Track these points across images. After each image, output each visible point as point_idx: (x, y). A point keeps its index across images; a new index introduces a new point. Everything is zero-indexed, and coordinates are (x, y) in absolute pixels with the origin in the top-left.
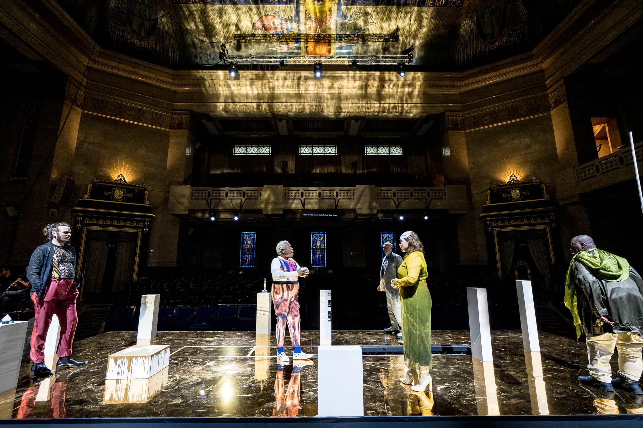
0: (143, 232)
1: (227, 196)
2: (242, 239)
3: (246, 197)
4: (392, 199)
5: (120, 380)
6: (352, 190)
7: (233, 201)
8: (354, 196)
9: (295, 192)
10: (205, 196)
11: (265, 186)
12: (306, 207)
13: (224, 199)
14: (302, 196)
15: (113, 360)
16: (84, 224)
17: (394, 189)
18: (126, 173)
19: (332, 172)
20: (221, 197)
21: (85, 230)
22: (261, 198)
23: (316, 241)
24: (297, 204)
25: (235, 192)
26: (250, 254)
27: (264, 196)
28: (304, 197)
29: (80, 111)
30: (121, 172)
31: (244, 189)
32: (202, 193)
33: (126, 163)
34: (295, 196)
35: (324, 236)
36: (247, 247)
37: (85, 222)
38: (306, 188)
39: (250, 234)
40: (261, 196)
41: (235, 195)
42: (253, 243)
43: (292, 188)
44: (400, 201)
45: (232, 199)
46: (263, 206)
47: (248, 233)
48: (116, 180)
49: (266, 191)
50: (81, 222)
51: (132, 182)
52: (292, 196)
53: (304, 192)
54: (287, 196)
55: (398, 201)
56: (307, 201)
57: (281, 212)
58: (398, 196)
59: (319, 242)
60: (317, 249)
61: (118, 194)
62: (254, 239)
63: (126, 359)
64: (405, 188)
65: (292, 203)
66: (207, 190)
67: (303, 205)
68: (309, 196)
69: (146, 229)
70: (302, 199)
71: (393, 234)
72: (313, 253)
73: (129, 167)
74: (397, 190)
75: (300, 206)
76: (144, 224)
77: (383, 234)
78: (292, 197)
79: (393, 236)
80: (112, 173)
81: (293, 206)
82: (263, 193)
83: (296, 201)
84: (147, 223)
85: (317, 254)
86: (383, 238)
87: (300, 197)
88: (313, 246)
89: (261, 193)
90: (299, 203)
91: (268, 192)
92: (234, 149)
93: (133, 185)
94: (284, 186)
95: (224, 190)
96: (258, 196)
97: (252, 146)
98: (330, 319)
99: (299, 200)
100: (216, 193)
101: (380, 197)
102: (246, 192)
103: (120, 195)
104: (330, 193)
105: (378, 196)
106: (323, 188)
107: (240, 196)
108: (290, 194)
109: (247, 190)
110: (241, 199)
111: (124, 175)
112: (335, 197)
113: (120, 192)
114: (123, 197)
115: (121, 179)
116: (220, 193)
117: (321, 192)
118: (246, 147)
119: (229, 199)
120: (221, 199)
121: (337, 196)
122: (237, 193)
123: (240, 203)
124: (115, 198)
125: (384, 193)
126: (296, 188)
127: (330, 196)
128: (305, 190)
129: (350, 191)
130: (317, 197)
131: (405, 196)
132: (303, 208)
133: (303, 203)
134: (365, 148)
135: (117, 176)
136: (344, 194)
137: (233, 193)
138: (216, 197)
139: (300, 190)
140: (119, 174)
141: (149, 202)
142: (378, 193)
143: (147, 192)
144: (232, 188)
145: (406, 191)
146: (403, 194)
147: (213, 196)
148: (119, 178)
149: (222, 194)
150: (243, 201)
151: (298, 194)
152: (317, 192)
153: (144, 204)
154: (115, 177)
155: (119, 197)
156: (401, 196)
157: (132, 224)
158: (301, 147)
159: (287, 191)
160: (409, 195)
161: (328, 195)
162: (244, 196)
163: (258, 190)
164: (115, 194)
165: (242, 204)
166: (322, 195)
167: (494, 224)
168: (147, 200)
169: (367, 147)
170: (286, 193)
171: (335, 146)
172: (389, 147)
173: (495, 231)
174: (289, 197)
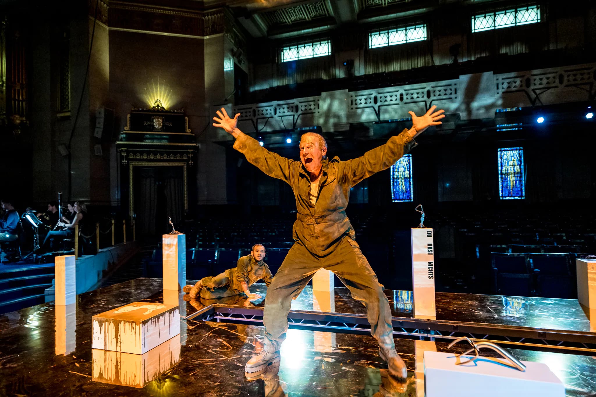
0: (188, 166)
1: (275, 113)
3: (300, 112)
4: (523, 91)
5: (108, 352)
6: (453, 85)
7: (283, 118)
8: (456, 93)
9: (365, 97)
10: (250, 116)
11: (324, 94)
12: (382, 117)
13: (272, 117)
14: (376, 102)
15: (97, 322)
16: (129, 160)
17: (527, 74)
18: (163, 98)
19: (419, 66)
20: (268, 116)
21: (131, 166)
22: (320, 110)
23: (397, 167)
24: (369, 114)
25: (285, 106)
27: (322, 108)
28: (379, 104)
29: (107, 28)
30: (157, 97)
31: (295, 101)
32: (246, 112)
33: (161, 84)
34: (366, 103)
35: (409, 160)
37: (130, 157)
38: (381, 90)
40: (319, 108)
41: (286, 110)
43: (361, 93)
44: (538, 92)
45: (281, 116)
46: (321, 121)
48: (154, 107)
49: (324, 100)
50: (127, 157)
51: (170, 108)
52: (361, 104)
53: (379, 96)
54: (354, 103)
55: (535, 93)
56: (383, 108)
57: (347, 128)
58: (535, 84)
59: (401, 169)
60: (399, 178)
61: (157, 123)
63: (112, 324)
64: (550, 70)
65: (363, 112)
66: (251, 108)
67: (378, 114)
68: (386, 101)
69: (191, 162)
70: (376, 107)
71: (520, 150)
72: (393, 185)
73: (165, 90)
74: (532, 75)
75: (373, 117)
76: (188, 157)
77: (501, 151)
78: (361, 106)
79: (519, 154)
80: (149, 99)
81: (364, 118)
82: (321, 103)
83: (367, 110)
84: (191, 155)
85: (399, 185)
86: (501, 158)
87: (373, 104)
88: (393, 174)
89: (318, 105)
90: (372, 113)
91: (328, 101)
92: (282, 53)
93: (172, 111)
94: (349, 91)
95: (272, 106)
96: (315, 109)
97: (305, 45)
98: (432, 274)
99: (372, 108)
100: (262, 111)
101: (501, 91)
102: (300, 105)
103: (159, 125)
104: (418, 93)
105: (498, 88)
106: (407, 87)
107: (292, 111)
108: (358, 101)
109: (300, 102)
110: (294, 115)
111: (161, 101)
112: (425, 98)
113: (159, 121)
114: (163, 126)
115: (158, 106)
116: (267, 110)
117: (404, 93)
118: (298, 48)
119: (279, 116)
120: (269, 118)
121: (429, 96)
122: (288, 108)
123: (292, 121)
124: (155, 128)
125: (509, 83)
126: (366, 92)
127: (418, 97)
128: (379, 93)
129: (450, 87)
130: (398, 101)
131: (548, 83)
132: (378, 120)
133: (377, 112)
134: (473, 20)
135: (154, 102)
136: (441, 93)
137: (284, 109)
138: (262, 116)
139: (372, 94)
140: (156, 99)
141: (190, 131)
142: (497, 85)
143: (187, 118)
144: (281, 102)
145: (551, 75)
146: (545, 81)
147: (259, 115)
148: (156, 105)
149: (269, 111)
150: (296, 117)
151: (369, 101)
152: (398, 94)
153: (186, 133)
154: (152, 104)
155: (159, 126)
156: (541, 84)
157: (176, 158)
158: (371, 37)
159: (354, 98)
160: (557, 80)
161: (415, 96)
162: (297, 111)
163: (314, 101)
164: (154, 124)
165: (295, 122)
166: (405, 97)
168: (188, 128)
169: (475, 19)
170: (352, 101)
171: (422, 26)
172: (516, 12)
174: (356, 106)
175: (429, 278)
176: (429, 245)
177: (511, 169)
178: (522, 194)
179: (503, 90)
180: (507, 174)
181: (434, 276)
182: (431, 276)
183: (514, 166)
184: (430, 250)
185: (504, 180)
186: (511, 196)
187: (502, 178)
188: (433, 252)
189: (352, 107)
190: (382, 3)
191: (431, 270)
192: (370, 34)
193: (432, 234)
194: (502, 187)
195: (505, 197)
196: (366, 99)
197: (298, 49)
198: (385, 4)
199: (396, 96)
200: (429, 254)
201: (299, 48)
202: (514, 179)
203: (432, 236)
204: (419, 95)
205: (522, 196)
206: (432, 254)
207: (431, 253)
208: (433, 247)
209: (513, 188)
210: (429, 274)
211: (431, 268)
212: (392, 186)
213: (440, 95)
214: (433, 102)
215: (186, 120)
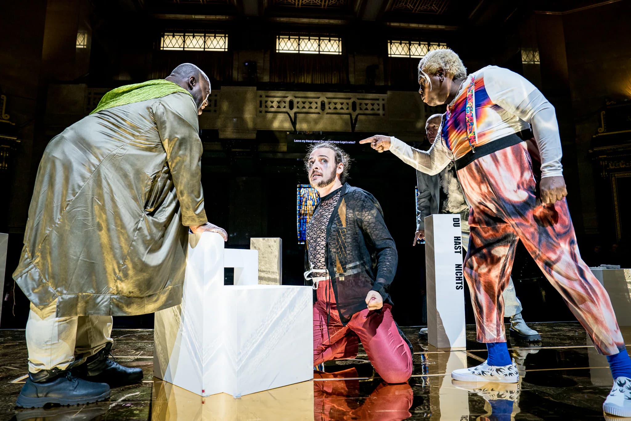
6: (381, 99)
8: (384, 109)
9: (278, 99)
11: (224, 88)
12: (298, 126)
14: (291, 107)
22: (217, 108)
23: (304, 200)
24: (282, 122)
27: (221, 106)
28: (295, 110)
34: (279, 107)
38: (298, 94)
40: (215, 105)
43: (273, 93)
46: (219, 123)
52: (272, 107)
53: (296, 100)
54: (263, 105)
56: (300, 116)
57: (254, 136)
59: (309, 202)
60: (306, 214)
65: (274, 118)
67: (294, 123)
68: (304, 107)
70: (292, 113)
72: (300, 222)
75: (287, 125)
78: (273, 110)
81: (276, 125)
82: (219, 99)
83: (280, 117)
84: (5, 154)
87: (287, 109)
88: (300, 208)
89: (215, 101)
90: (286, 120)
92: (162, 39)
94: (258, 89)
96: (210, 106)
97: (195, 34)
98: (461, 283)
99: (286, 114)
104: (342, 104)
106: (330, 95)
108: (269, 104)
112: (350, 111)
117: (326, 101)
118: (184, 36)
121: (354, 109)
126: (280, 93)
127: (342, 108)
128: (296, 97)
129: (378, 102)
130: (318, 110)
132: (293, 129)
133: (293, 120)
134: (389, 44)
136: (367, 107)
139: (287, 97)
141: (9, 117)
143: (4, 97)
151: (283, 104)
152: (319, 101)
153: (0, 118)
158: (279, 40)
159: (264, 99)
161: (339, 106)
166: (327, 106)
167: (612, 166)
168: (5, 113)
169: (391, 44)
170: (261, 102)
171: (337, 39)
172: (429, 45)
173: (613, 178)
174: (266, 109)
175: (458, 288)
176: (457, 238)
181: (463, 286)
182: (459, 285)
184: (457, 246)
189: (261, 109)
190: (295, 3)
191: (459, 276)
192: (277, 37)
196: (279, 102)
197: (184, 38)
198: (298, 4)
199: (316, 103)
200: (456, 252)
201: (186, 37)
204: (343, 106)
206: (460, 252)
207: (458, 250)
210: (457, 283)
211: (459, 274)
212: (298, 224)
213: (366, 109)
214: (360, 117)
215: (3, 100)
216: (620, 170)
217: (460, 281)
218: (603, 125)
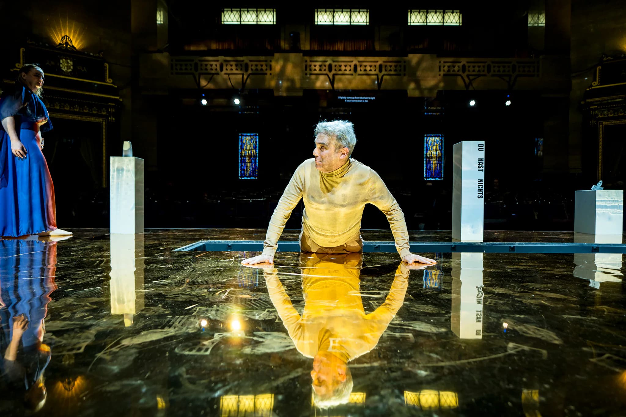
0: (109, 124)
1: (222, 70)
2: (240, 142)
3: (250, 72)
4: (460, 75)
6: (402, 62)
7: (231, 76)
8: (405, 70)
9: (320, 63)
10: (191, 69)
11: (277, 55)
12: (336, 86)
13: (218, 74)
14: (330, 70)
17: (464, 61)
18: (74, 35)
19: (361, 49)
20: (213, 72)
22: (272, 72)
24: (323, 82)
25: (233, 63)
26: (251, 162)
27: (275, 69)
28: (333, 72)
30: (65, 32)
31: (245, 59)
32: (186, 65)
34: (320, 70)
36: (248, 153)
38: (336, 59)
39: (250, 136)
40: (271, 69)
41: (234, 68)
42: (255, 148)
43: (316, 58)
44: (471, 78)
45: (229, 74)
46: (273, 84)
47: (249, 134)
48: (60, 44)
49: (277, 61)
51: (84, 49)
52: (315, 70)
53: (334, 64)
54: (308, 69)
55: (469, 79)
56: (337, 77)
57: (301, 94)
58: (469, 71)
61: (66, 65)
62: (256, 142)
64: (480, 60)
65: (317, 79)
66: (192, 60)
67: (332, 83)
68: (340, 70)
69: (112, 119)
70: (331, 75)
71: (442, 137)
73: (77, 26)
74: (468, 62)
76: (108, 112)
77: (427, 137)
78: (315, 72)
79: (441, 140)
80: (53, 34)
81: (318, 85)
82: (273, 64)
83: (322, 78)
84: (112, 110)
86: (427, 143)
87: (327, 72)
89: (271, 66)
90: (326, 81)
91: (281, 63)
92: (223, 14)
93: (86, 53)
94: (304, 55)
95: (218, 61)
96: (266, 70)
97: (249, 9)
99: (326, 76)
100: (206, 65)
101: (442, 73)
102: (250, 64)
103: (68, 67)
104: (371, 66)
105: (440, 70)
106: (361, 59)
107: (241, 70)
108: (313, 67)
109: (251, 61)
110: (243, 75)
111: (71, 38)
112: (377, 72)
113: (68, 63)
114: (73, 70)
115: (67, 43)
116: (211, 65)
117: (358, 64)
118: (240, 11)
119: (226, 74)
120: (213, 74)
121: (380, 71)
122: (236, 65)
123: (241, 80)
124: (63, 71)
125: (449, 67)
126: (321, 59)
127: (371, 70)
128: (334, 61)
129: (400, 64)
130: (352, 72)
131: (479, 71)
132: (332, 88)
133: (332, 80)
134: (409, 13)
135: (61, 38)
136: (392, 68)
137: (231, 66)
138: (206, 72)
139: (327, 61)
140: (63, 35)
141: (112, 81)
142: (440, 67)
143: (107, 65)
144: (228, 58)
145: (482, 64)
146: (477, 69)
147: (202, 69)
148: (64, 41)
149: (214, 67)
150: (245, 77)
151: (324, 68)
152: (352, 64)
153: (105, 82)
154: (58, 40)
155: (67, 69)
156: (474, 71)
157: (92, 111)
158: (317, 13)
159: (309, 63)
160: (486, 69)
161: (368, 68)
162: (247, 70)
163: (266, 61)
164: (61, 66)
165: (244, 81)
166: (359, 69)
167: (601, 115)
168: (109, 78)
169: (411, 13)
170: (306, 66)
171: (366, 10)
172: (444, 13)
173: (601, 126)
174: (310, 72)
175: (479, 197)
176: (481, 160)
177: (434, 153)
178: (441, 176)
179: (444, 73)
180: (431, 158)
181: (483, 195)
182: (480, 195)
183: (436, 150)
184: (481, 165)
185: (429, 162)
186: (433, 178)
187: (426, 161)
188: (484, 168)
189: (306, 72)
191: (480, 188)
192: (316, 10)
193: (484, 147)
194: (427, 169)
195: (428, 178)
196: (320, 66)
197: (240, 13)
199: (350, 66)
200: (479, 170)
201: (242, 12)
202: (436, 162)
203: (484, 149)
204: (372, 68)
205: (441, 178)
206: (482, 170)
207: (481, 169)
208: (484, 162)
209: (435, 170)
210: (478, 194)
211: (480, 187)
213: (390, 70)
214: (385, 77)
215: (106, 67)
216: (608, 119)
217: (481, 192)
218: (597, 79)
